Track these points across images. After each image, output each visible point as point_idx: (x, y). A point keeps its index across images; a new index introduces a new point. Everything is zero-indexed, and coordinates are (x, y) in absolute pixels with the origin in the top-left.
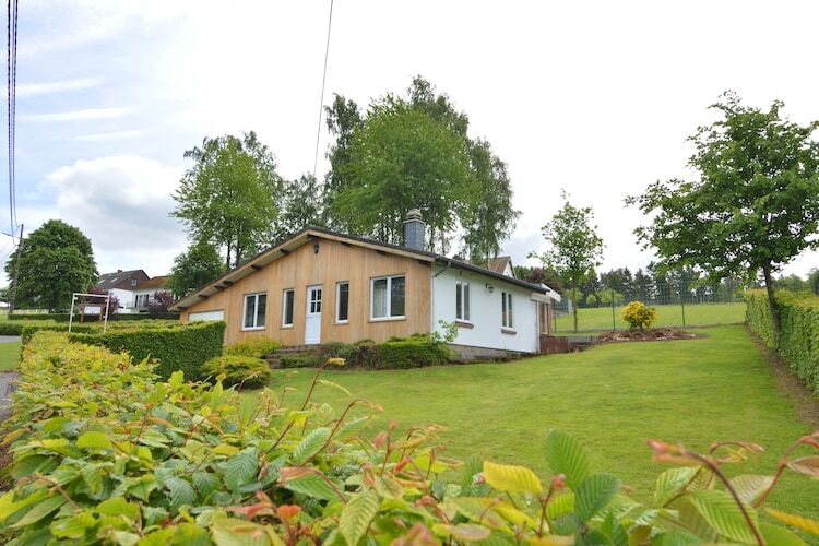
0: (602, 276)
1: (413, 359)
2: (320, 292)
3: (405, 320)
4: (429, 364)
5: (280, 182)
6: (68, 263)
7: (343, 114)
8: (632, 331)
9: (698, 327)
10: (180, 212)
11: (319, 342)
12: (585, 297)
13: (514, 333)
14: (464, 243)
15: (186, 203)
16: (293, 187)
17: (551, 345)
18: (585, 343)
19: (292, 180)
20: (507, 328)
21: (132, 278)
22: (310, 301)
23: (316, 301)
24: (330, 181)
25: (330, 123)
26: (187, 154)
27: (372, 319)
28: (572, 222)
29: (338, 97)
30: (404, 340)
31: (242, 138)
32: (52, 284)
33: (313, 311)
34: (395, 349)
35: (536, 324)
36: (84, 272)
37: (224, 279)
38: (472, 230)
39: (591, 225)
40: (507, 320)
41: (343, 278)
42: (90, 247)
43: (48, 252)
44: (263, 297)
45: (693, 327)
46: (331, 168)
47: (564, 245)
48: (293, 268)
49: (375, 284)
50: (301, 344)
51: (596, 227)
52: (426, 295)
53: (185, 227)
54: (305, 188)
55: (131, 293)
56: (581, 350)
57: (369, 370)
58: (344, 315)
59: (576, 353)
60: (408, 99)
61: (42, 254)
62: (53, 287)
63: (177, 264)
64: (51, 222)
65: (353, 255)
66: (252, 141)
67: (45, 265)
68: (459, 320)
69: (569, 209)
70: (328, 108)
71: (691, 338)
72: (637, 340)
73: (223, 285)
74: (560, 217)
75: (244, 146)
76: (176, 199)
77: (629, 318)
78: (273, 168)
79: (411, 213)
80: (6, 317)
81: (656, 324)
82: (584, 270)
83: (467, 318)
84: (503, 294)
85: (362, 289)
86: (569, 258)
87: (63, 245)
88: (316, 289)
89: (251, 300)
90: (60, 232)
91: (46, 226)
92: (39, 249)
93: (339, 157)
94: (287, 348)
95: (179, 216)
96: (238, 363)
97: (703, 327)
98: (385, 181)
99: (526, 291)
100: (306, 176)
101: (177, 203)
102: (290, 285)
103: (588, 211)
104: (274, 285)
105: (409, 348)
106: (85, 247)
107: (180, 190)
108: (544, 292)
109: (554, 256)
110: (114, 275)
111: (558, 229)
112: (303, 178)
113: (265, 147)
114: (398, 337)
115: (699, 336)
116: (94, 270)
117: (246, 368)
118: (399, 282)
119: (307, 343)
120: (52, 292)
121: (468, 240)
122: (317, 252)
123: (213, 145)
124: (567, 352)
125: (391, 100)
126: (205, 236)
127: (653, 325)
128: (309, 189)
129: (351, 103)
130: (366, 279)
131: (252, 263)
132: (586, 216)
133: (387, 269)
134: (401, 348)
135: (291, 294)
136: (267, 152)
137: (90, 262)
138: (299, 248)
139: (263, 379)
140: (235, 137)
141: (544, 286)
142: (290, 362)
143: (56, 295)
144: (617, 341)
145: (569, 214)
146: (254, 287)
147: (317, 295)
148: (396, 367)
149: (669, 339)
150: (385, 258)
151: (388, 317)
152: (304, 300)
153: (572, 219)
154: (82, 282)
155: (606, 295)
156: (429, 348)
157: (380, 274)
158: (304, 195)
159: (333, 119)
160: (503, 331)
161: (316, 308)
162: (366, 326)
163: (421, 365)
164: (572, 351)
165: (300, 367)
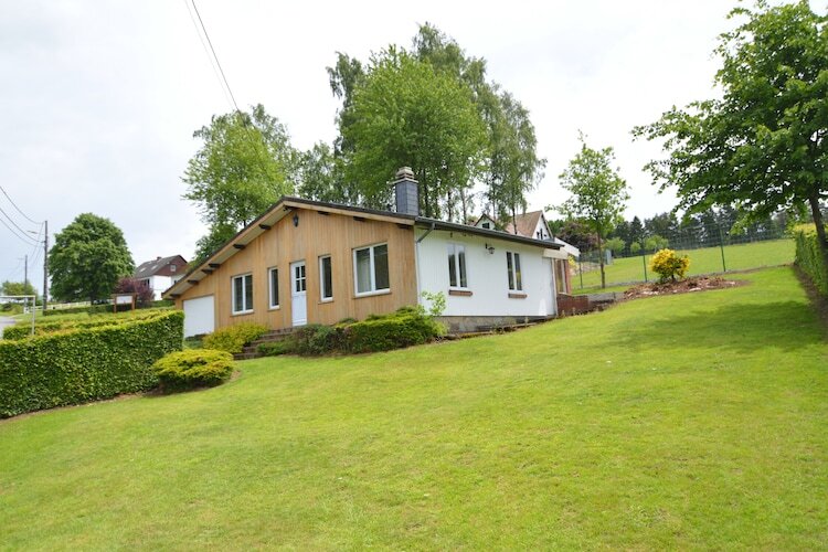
0: (646, 222)
1: (394, 339)
2: (303, 268)
3: (390, 294)
4: (413, 343)
5: (294, 155)
6: (102, 254)
7: (347, 74)
8: (662, 283)
9: (741, 272)
10: (192, 194)
11: (305, 323)
12: (628, 245)
13: (524, 297)
14: (486, 200)
15: (196, 184)
16: (307, 158)
17: (568, 305)
18: (608, 302)
19: (304, 151)
20: (515, 292)
21: (171, 263)
22: (294, 279)
23: (301, 279)
24: (339, 148)
25: (334, 86)
26: (196, 134)
27: (358, 295)
28: (592, 167)
29: (341, 56)
30: (384, 318)
31: (250, 112)
32: (90, 277)
33: (298, 290)
34: (372, 329)
35: (552, 284)
36: (119, 262)
37: (209, 262)
38: (494, 186)
39: (612, 166)
40: (514, 281)
41: (324, 252)
42: (121, 238)
43: (81, 244)
44: (249, 278)
45: (735, 272)
46: (338, 133)
47: (583, 194)
48: (275, 245)
49: (358, 257)
50: (287, 326)
51: (618, 169)
52: (410, 263)
53: (199, 210)
54: (318, 158)
55: (169, 278)
56: (601, 309)
57: (345, 355)
58: (328, 293)
59: (597, 313)
60: (412, 49)
61: (77, 249)
62: (91, 279)
63: (199, 248)
64: (82, 216)
65: (333, 224)
66: (260, 113)
67: (81, 259)
68: (453, 288)
69: (587, 153)
70: (330, 70)
71: (730, 286)
72: (666, 293)
73: (209, 268)
74: (579, 162)
75: (253, 120)
76: (186, 181)
77: (658, 269)
78: (285, 140)
79: (401, 172)
80: (41, 313)
81: (689, 273)
82: (608, 218)
83: (463, 284)
84: (509, 254)
85: (344, 262)
86: (591, 208)
87: (95, 237)
88: (300, 265)
89: (239, 281)
90: (92, 225)
91: (79, 221)
92: (73, 243)
93: (347, 121)
94: (273, 331)
95: (191, 198)
96: (194, 358)
97: (747, 272)
98: (387, 141)
99: (537, 248)
100: (319, 145)
101: (187, 185)
102: (273, 263)
103: (607, 151)
104: (257, 265)
105: (389, 327)
106: (117, 238)
107: (188, 171)
108: (557, 247)
109: (575, 206)
110: (154, 263)
111: (576, 176)
112: (316, 147)
113: (275, 120)
114: (377, 314)
115: (740, 283)
116: (130, 260)
117: (203, 363)
118: (381, 251)
119: (295, 325)
120: (90, 284)
121: (491, 196)
122: (296, 225)
123: (222, 121)
124: (585, 313)
125: (392, 51)
126: (223, 216)
127: (687, 274)
128: (322, 158)
129: (355, 62)
130: (348, 250)
131: (233, 243)
132: (607, 158)
133: (368, 238)
134: (379, 328)
135: (275, 272)
136: (277, 123)
137: (124, 252)
138: (279, 223)
139: (222, 374)
140: (243, 112)
141: (558, 241)
142: (267, 349)
143: (95, 287)
144: (644, 297)
145: (589, 158)
146: (240, 268)
147: (301, 271)
148: (375, 350)
149: (704, 289)
150: (365, 225)
151: (374, 291)
152: (289, 278)
153: (592, 162)
154: (119, 272)
155: (651, 242)
156: (412, 324)
157: (360, 244)
158: (318, 165)
159: (337, 80)
160: (510, 296)
161: (302, 286)
162: (351, 302)
163: (404, 345)
164: (591, 311)
165: (277, 354)
